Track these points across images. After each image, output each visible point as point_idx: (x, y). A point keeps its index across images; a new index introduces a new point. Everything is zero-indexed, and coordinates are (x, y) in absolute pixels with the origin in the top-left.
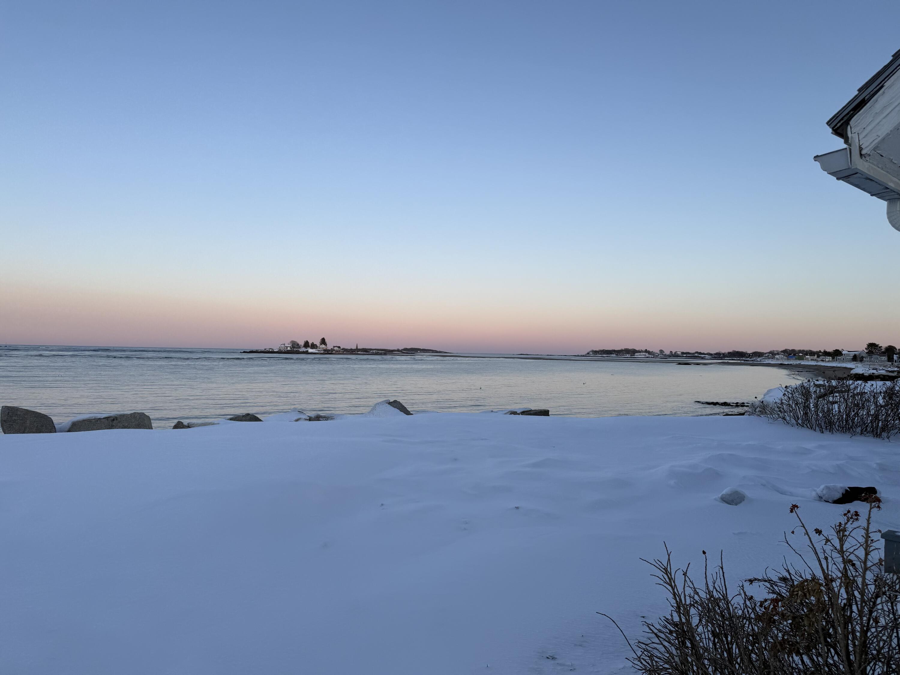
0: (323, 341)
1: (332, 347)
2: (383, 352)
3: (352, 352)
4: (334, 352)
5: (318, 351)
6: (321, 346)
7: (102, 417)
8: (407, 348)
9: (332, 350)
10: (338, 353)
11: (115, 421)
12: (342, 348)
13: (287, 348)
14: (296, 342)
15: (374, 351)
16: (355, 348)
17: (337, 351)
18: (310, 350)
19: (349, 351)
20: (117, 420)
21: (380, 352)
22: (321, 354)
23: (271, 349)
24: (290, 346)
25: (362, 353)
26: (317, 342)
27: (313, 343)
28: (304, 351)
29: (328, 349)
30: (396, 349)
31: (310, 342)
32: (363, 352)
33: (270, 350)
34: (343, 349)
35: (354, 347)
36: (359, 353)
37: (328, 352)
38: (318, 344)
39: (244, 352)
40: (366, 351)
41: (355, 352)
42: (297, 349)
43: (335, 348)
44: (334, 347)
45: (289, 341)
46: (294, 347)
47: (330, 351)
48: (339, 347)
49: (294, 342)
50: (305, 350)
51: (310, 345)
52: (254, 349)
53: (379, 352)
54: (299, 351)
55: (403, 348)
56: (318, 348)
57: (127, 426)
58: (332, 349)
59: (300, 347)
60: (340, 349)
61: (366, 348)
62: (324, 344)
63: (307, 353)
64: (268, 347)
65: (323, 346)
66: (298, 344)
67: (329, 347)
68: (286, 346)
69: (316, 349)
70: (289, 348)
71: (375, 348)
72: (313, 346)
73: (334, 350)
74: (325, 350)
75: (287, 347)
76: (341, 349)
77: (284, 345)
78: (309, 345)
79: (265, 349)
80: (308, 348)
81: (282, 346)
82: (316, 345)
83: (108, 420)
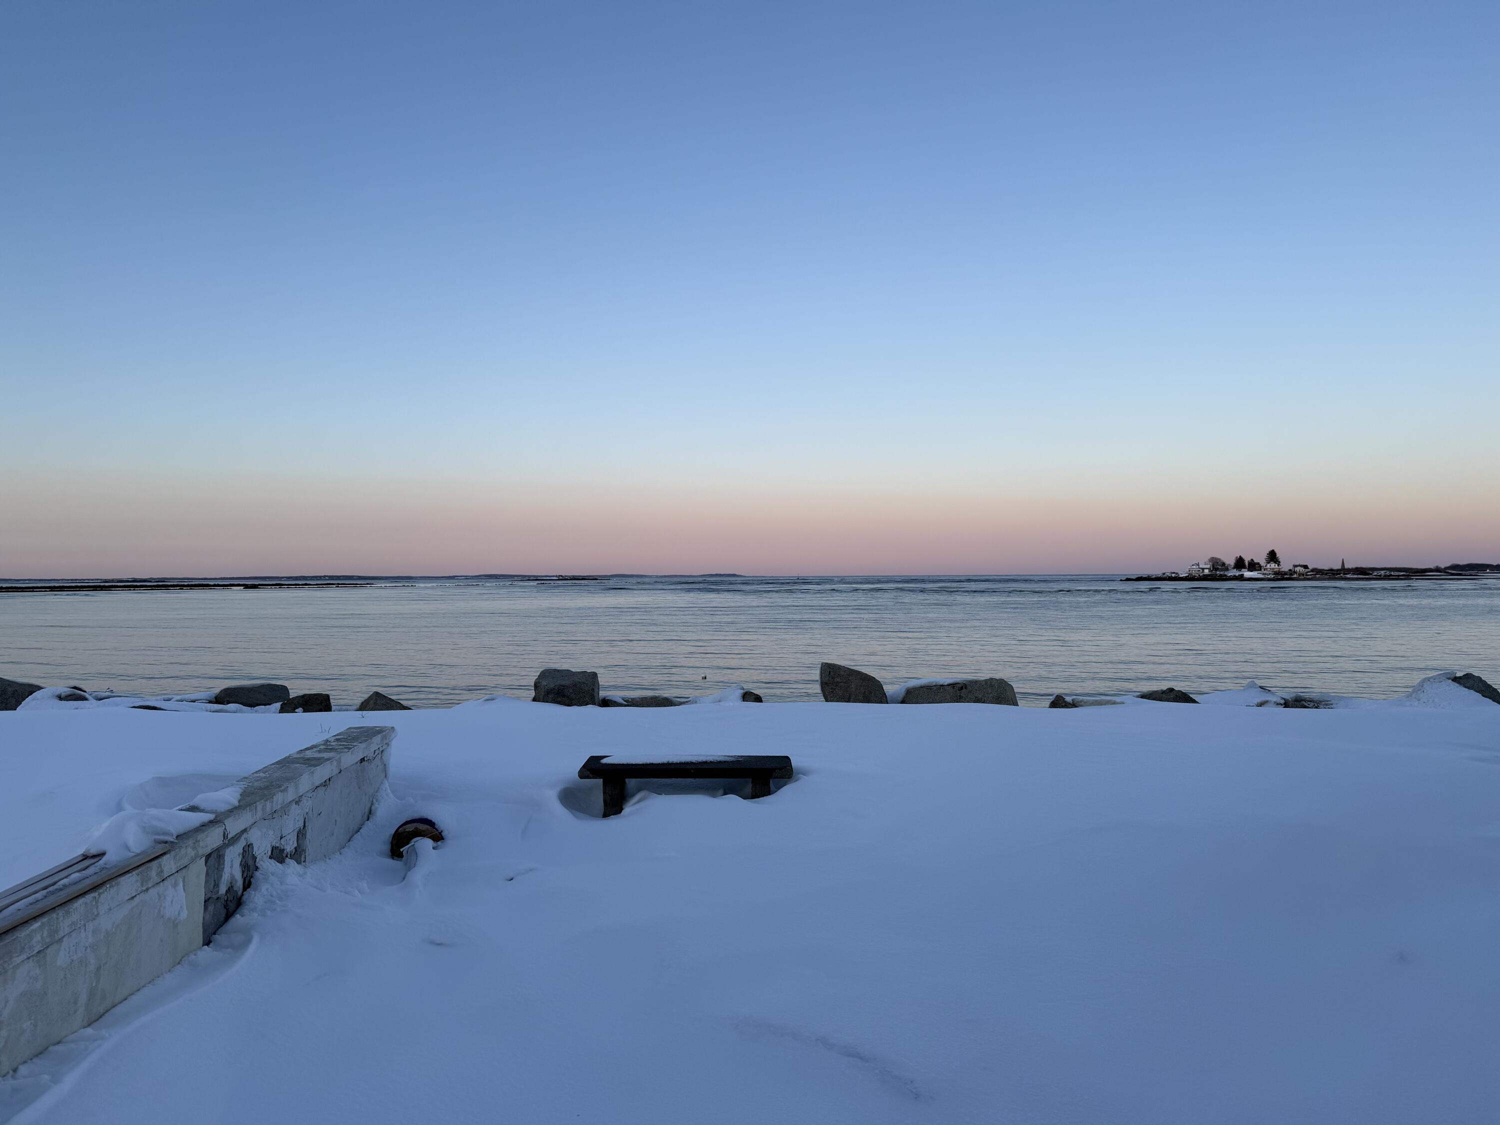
0: (1272, 556)
1: (1291, 568)
2: (1402, 573)
3: (1334, 574)
4: (1295, 576)
5: (1263, 574)
6: (1268, 566)
7: (946, 684)
8: (1459, 565)
9: (1291, 572)
10: (1303, 577)
11: (964, 690)
12: (1311, 567)
13: (1203, 571)
14: (1219, 559)
15: (1382, 572)
16: (1340, 568)
17: (1300, 574)
18: (1247, 574)
19: (1326, 574)
20: (966, 688)
21: (1397, 574)
22: (1269, 580)
23: (1174, 573)
24: (1208, 566)
25: (1356, 576)
26: (1261, 559)
27: (1252, 560)
28: (1235, 576)
29: (1283, 570)
30: (1432, 566)
31: (1247, 560)
32: (1358, 574)
33: (1173, 575)
34: (1313, 570)
35: (1338, 566)
36: (1348, 576)
37: (1281, 576)
38: (1263, 563)
39: (1128, 580)
40: (1363, 573)
41: (1340, 574)
42: (1222, 573)
43: (1296, 569)
44: (1295, 566)
45: (1207, 559)
46: (1216, 569)
47: (1287, 574)
48: (1306, 567)
49: (1216, 559)
50: (1237, 574)
51: (1247, 564)
52: (1144, 573)
53: (1392, 573)
54: (1226, 575)
55: (1448, 565)
56: (1263, 570)
57: (982, 699)
58: (1290, 570)
59: (1227, 569)
60: (1307, 570)
61: (1364, 566)
62: (1275, 562)
63: (1241, 578)
64: (1168, 570)
65: (1273, 565)
66: (1224, 564)
67: (1285, 566)
68: (1201, 566)
69: (1259, 572)
70: (1206, 571)
71: (1383, 566)
72: (1253, 566)
73: (1295, 572)
74: (1276, 573)
75: (1203, 569)
76: (1309, 570)
77: (1198, 565)
78: (1245, 564)
79: (1164, 574)
80: (1243, 570)
81: (1194, 567)
82: (1258, 564)
83: (954, 687)
